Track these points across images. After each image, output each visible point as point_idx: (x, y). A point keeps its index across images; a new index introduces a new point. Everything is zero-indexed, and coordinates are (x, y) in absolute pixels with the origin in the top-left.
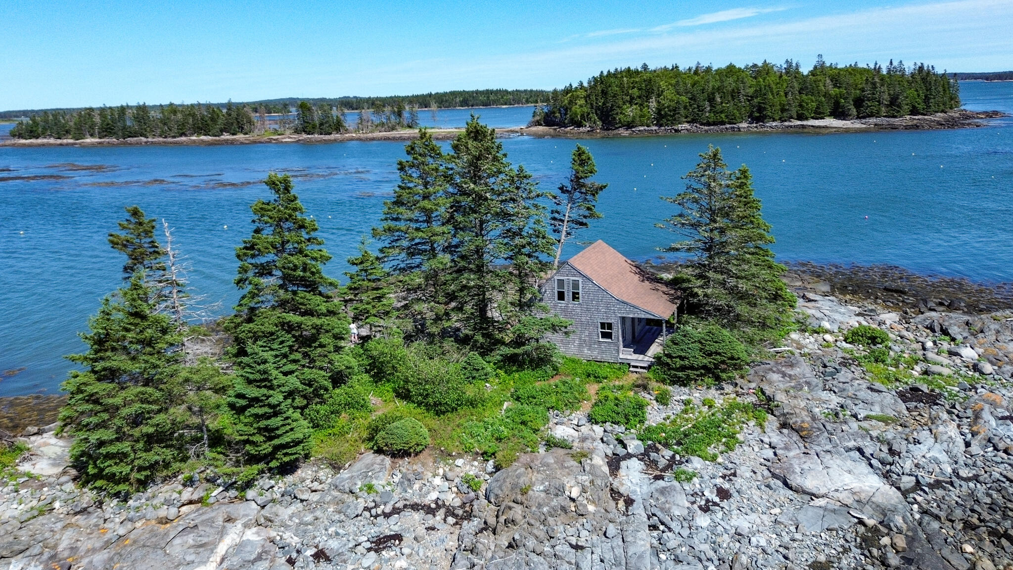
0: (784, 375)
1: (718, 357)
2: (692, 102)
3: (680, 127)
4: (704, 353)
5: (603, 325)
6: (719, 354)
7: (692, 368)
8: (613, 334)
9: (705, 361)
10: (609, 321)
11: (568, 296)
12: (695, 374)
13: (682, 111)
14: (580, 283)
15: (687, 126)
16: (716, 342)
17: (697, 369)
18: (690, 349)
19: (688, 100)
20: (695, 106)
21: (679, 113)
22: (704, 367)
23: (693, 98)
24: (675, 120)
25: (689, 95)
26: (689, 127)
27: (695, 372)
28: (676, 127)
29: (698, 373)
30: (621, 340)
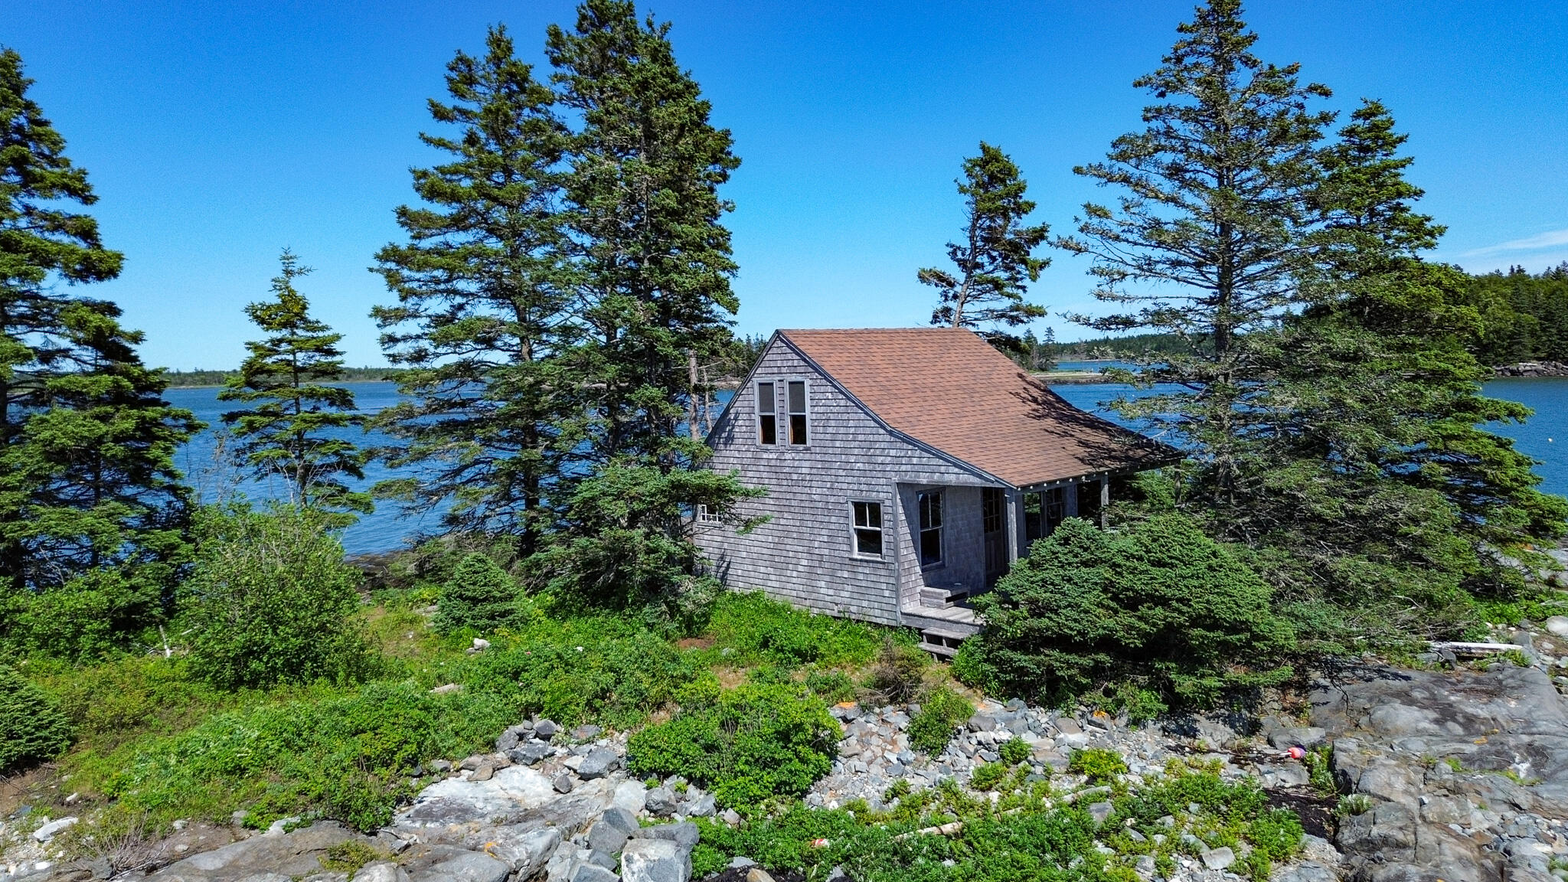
0: (1446, 714)
1: (1159, 610)
2: (1547, 324)
3: (1522, 366)
4: (1115, 598)
5: (859, 507)
6: (1163, 601)
7: (1063, 642)
8: (884, 538)
9: (1110, 623)
10: (873, 497)
11: (784, 430)
12: (1070, 666)
13: (1527, 340)
14: (807, 389)
15: (1537, 365)
16: (1159, 564)
17: (1081, 647)
18: (1069, 580)
19: (1536, 320)
20: (1554, 331)
21: (1518, 343)
22: (1107, 643)
23: (1549, 317)
24: (1511, 354)
25: (1541, 312)
26: (1541, 367)
27: (1073, 658)
28: (1513, 367)
29: (1087, 661)
30: (910, 555)
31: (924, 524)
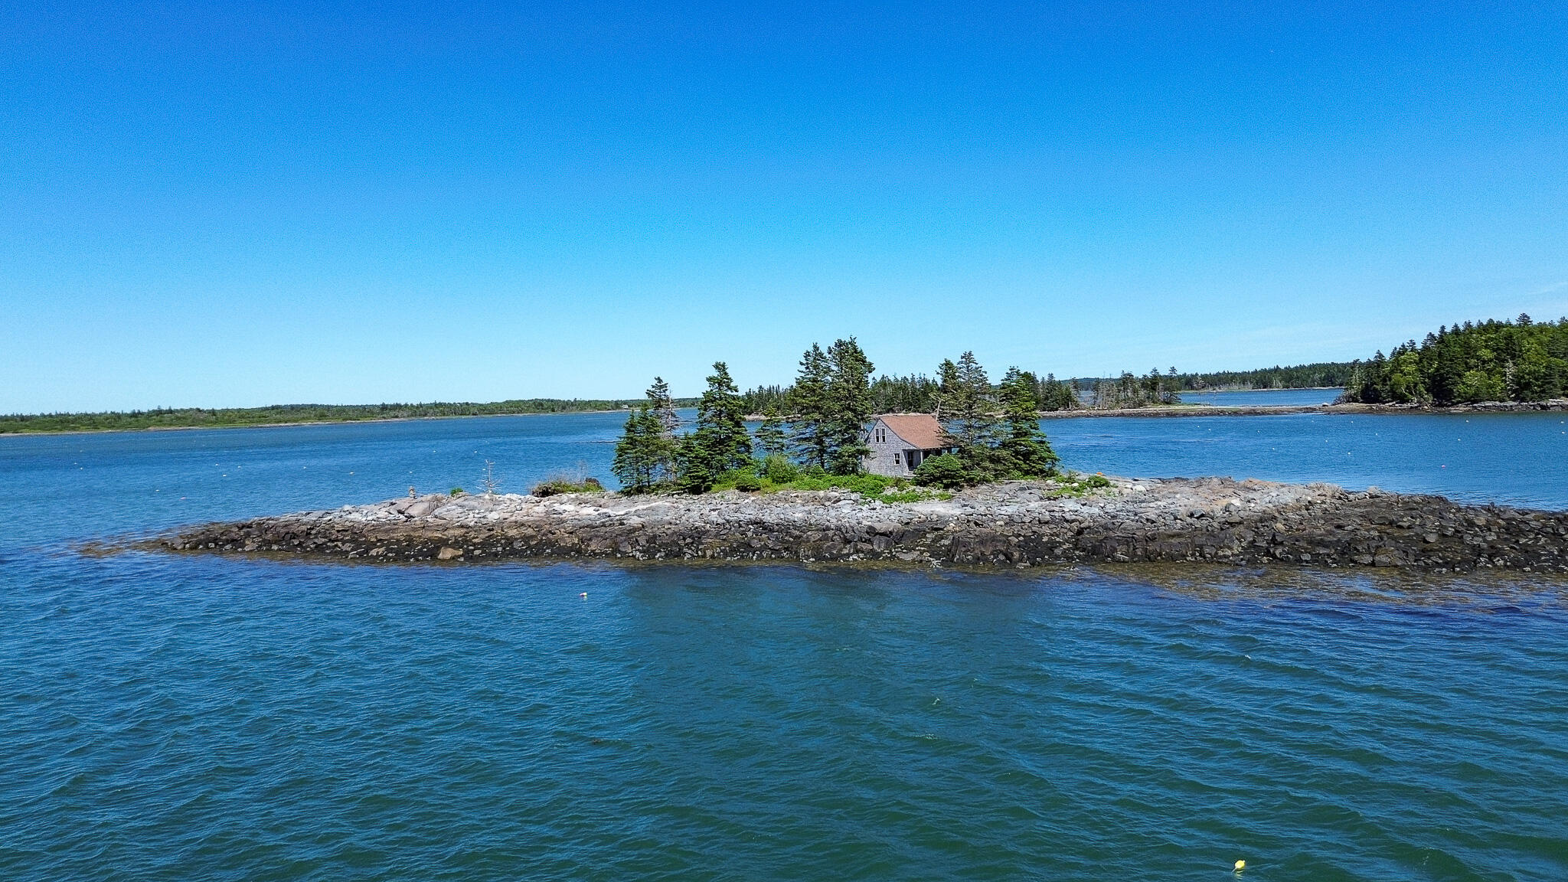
5: (896, 455)
8: (900, 461)
10: (898, 453)
11: (881, 439)
13: (1557, 380)
14: (885, 430)
15: (1563, 401)
16: (941, 461)
17: (930, 476)
21: (1550, 383)
22: (934, 475)
26: (1566, 403)
30: (906, 465)
31: (909, 458)
